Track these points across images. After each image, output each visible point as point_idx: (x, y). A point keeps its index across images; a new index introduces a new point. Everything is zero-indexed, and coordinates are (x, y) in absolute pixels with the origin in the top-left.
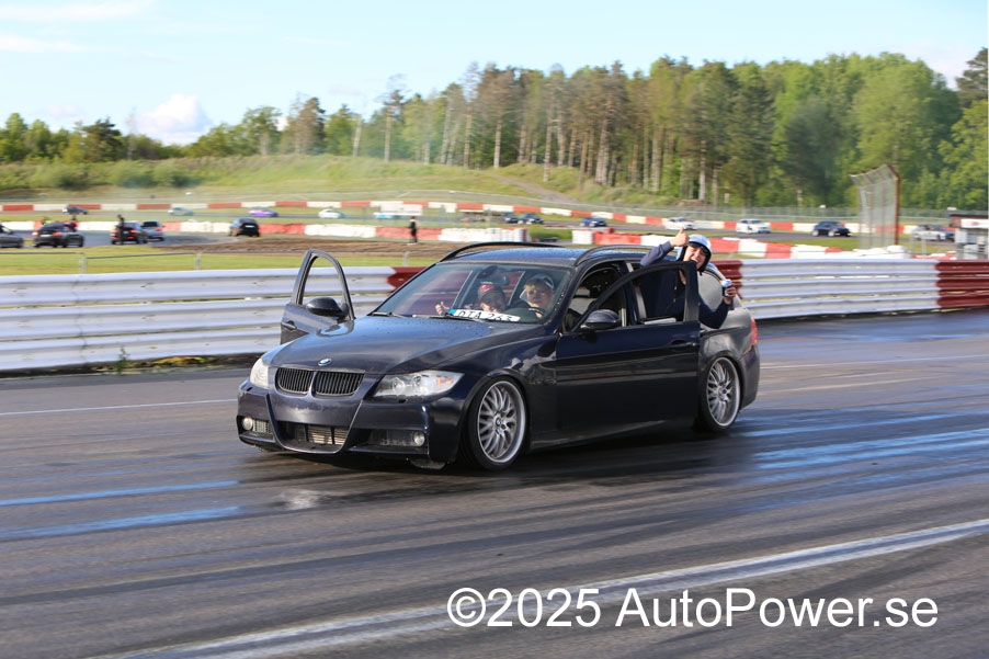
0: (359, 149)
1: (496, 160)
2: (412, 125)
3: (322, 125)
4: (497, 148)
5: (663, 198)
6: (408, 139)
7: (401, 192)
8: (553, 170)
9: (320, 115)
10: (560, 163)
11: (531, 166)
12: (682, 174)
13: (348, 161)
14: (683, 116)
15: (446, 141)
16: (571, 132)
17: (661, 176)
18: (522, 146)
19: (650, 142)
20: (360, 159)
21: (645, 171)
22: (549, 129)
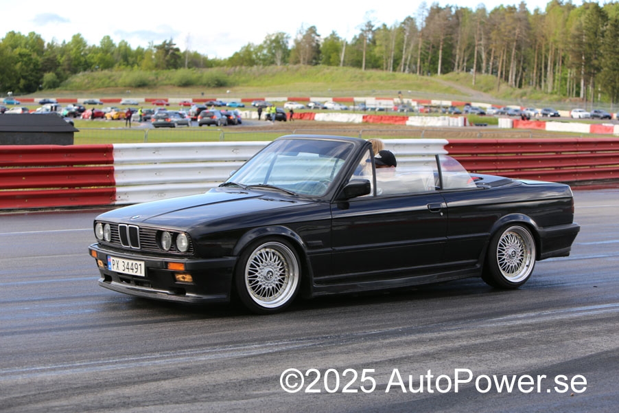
0: (344, 61)
1: (439, 70)
2: (381, 45)
3: (318, 45)
4: (440, 61)
5: (555, 96)
6: (378, 55)
7: (374, 91)
8: (478, 77)
9: (317, 38)
10: (483, 71)
11: (463, 74)
12: (568, 80)
13: (337, 70)
14: (569, 40)
15: (404, 57)
16: (491, 50)
17: (554, 81)
18: (457, 60)
19: (546, 58)
20: (345, 68)
21: (543, 77)
22: (476, 48)
